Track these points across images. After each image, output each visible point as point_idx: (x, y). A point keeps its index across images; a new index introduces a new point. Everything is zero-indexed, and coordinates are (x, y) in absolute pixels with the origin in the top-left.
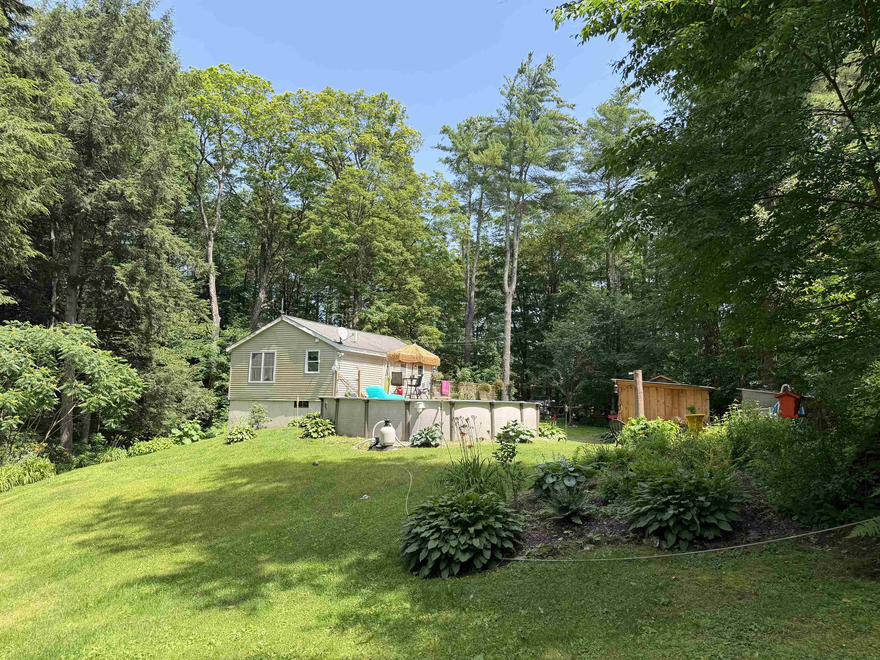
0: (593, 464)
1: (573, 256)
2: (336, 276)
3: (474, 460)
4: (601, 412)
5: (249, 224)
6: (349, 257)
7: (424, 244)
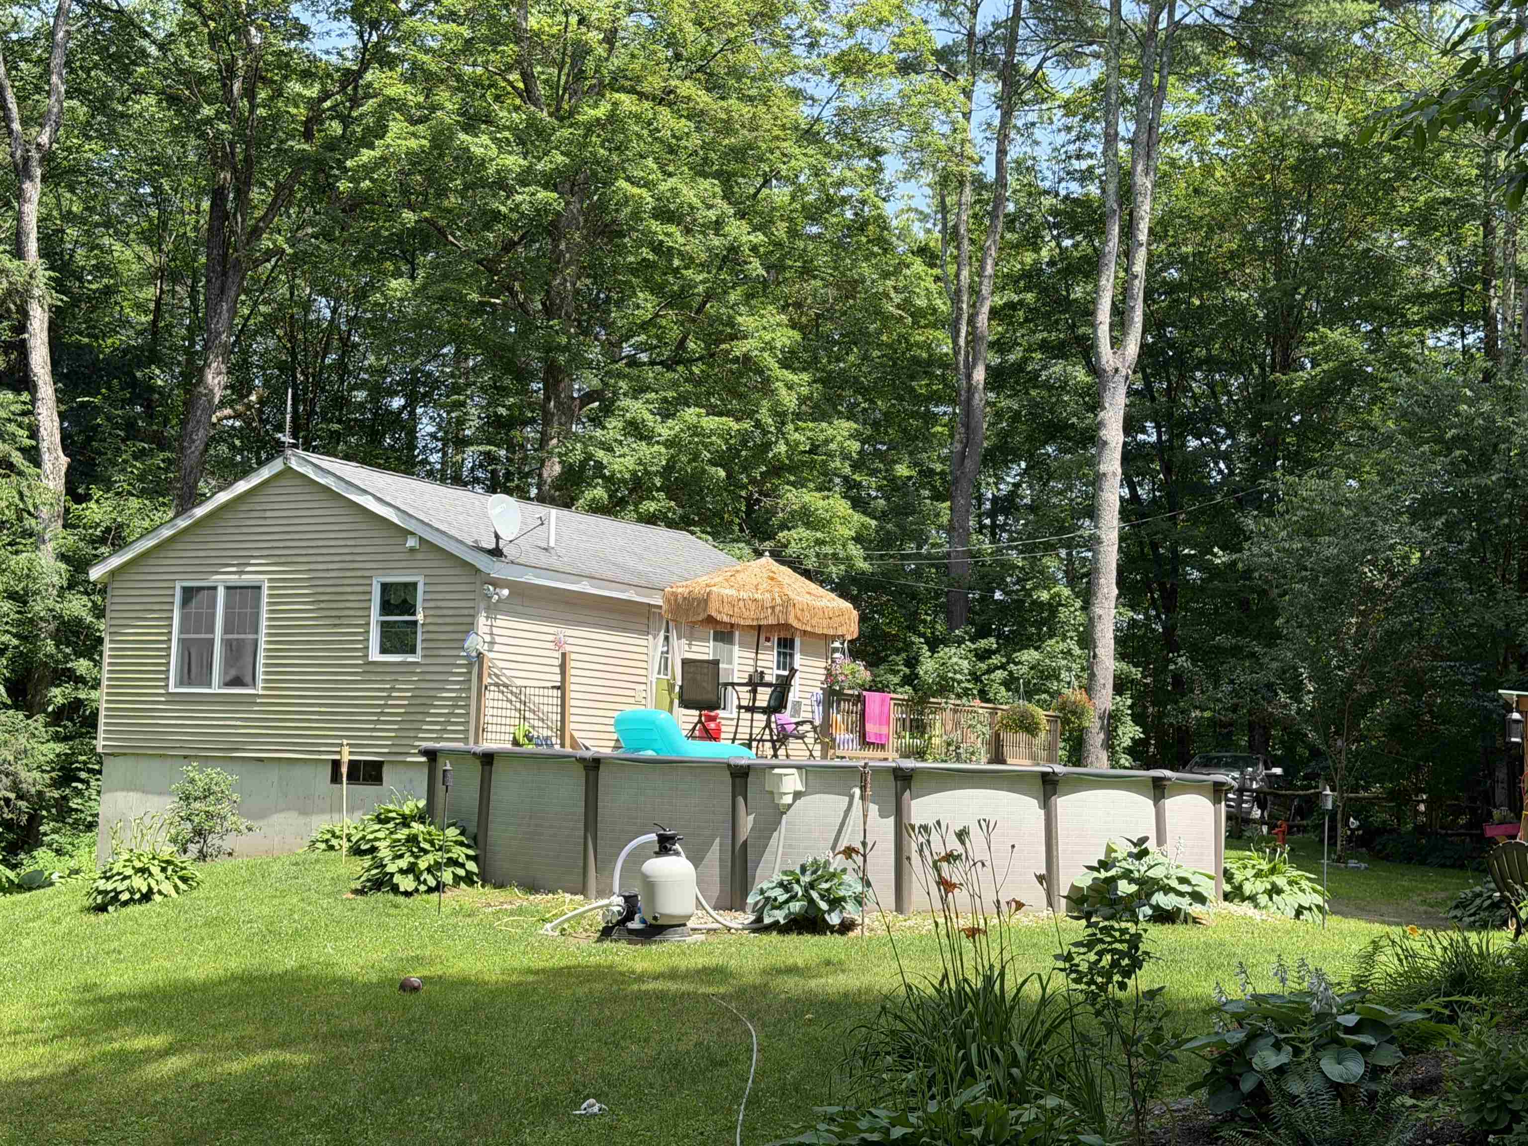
0: (1432, 1003)
1: (1355, 233)
2: (478, 309)
3: (989, 981)
4: (1457, 811)
5: (166, 116)
6: (528, 238)
7: (800, 191)
